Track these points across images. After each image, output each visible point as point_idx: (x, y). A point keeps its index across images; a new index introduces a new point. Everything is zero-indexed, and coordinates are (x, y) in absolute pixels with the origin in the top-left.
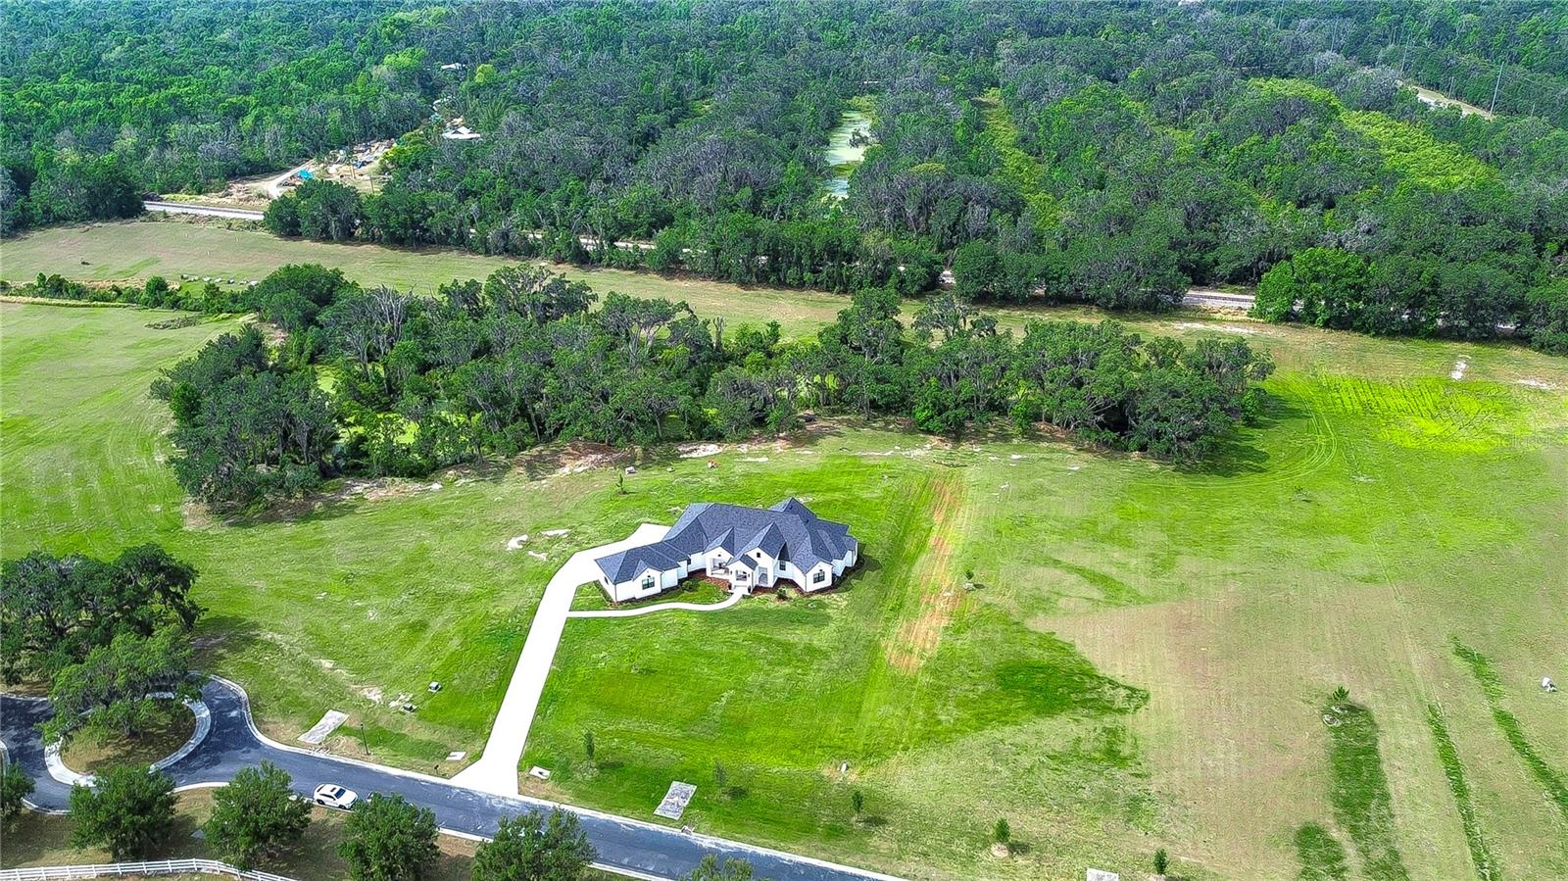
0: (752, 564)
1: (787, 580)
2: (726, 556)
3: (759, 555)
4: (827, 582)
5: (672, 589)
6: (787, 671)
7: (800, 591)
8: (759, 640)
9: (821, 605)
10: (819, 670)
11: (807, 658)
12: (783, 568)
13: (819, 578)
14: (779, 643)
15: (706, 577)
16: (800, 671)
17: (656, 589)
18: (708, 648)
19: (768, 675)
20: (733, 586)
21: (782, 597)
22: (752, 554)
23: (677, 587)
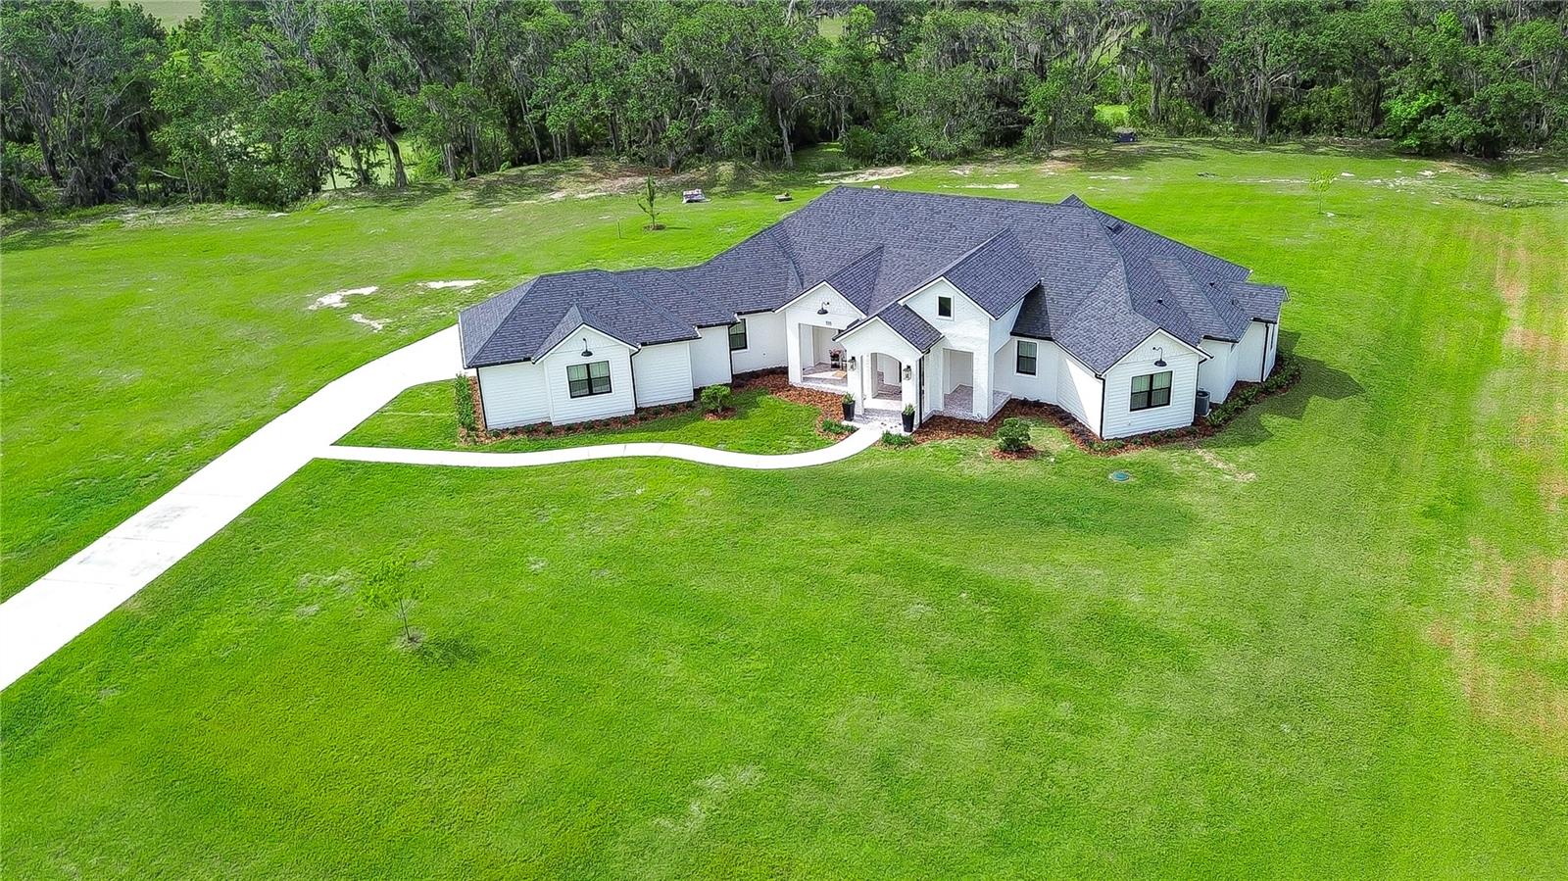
0: (923, 336)
1: (1038, 404)
2: (843, 312)
3: (945, 307)
4: (1179, 412)
5: (673, 408)
6: (1007, 703)
7: (1081, 433)
8: (910, 572)
9: (1155, 478)
10: (1150, 716)
11: (1100, 660)
12: (1026, 365)
13: (1150, 395)
14: (986, 592)
15: (786, 386)
16: (1063, 710)
17: (618, 402)
18: (710, 586)
19: (923, 714)
20: (858, 410)
21: (1017, 448)
22: (925, 306)
23: (689, 405)
